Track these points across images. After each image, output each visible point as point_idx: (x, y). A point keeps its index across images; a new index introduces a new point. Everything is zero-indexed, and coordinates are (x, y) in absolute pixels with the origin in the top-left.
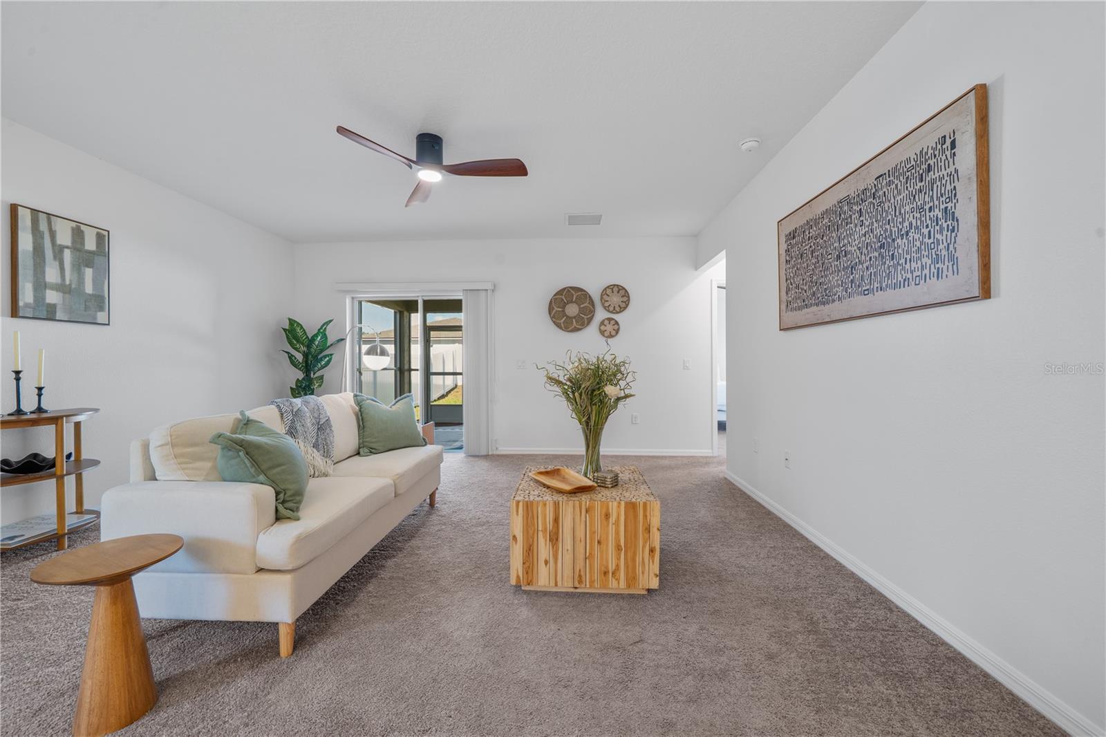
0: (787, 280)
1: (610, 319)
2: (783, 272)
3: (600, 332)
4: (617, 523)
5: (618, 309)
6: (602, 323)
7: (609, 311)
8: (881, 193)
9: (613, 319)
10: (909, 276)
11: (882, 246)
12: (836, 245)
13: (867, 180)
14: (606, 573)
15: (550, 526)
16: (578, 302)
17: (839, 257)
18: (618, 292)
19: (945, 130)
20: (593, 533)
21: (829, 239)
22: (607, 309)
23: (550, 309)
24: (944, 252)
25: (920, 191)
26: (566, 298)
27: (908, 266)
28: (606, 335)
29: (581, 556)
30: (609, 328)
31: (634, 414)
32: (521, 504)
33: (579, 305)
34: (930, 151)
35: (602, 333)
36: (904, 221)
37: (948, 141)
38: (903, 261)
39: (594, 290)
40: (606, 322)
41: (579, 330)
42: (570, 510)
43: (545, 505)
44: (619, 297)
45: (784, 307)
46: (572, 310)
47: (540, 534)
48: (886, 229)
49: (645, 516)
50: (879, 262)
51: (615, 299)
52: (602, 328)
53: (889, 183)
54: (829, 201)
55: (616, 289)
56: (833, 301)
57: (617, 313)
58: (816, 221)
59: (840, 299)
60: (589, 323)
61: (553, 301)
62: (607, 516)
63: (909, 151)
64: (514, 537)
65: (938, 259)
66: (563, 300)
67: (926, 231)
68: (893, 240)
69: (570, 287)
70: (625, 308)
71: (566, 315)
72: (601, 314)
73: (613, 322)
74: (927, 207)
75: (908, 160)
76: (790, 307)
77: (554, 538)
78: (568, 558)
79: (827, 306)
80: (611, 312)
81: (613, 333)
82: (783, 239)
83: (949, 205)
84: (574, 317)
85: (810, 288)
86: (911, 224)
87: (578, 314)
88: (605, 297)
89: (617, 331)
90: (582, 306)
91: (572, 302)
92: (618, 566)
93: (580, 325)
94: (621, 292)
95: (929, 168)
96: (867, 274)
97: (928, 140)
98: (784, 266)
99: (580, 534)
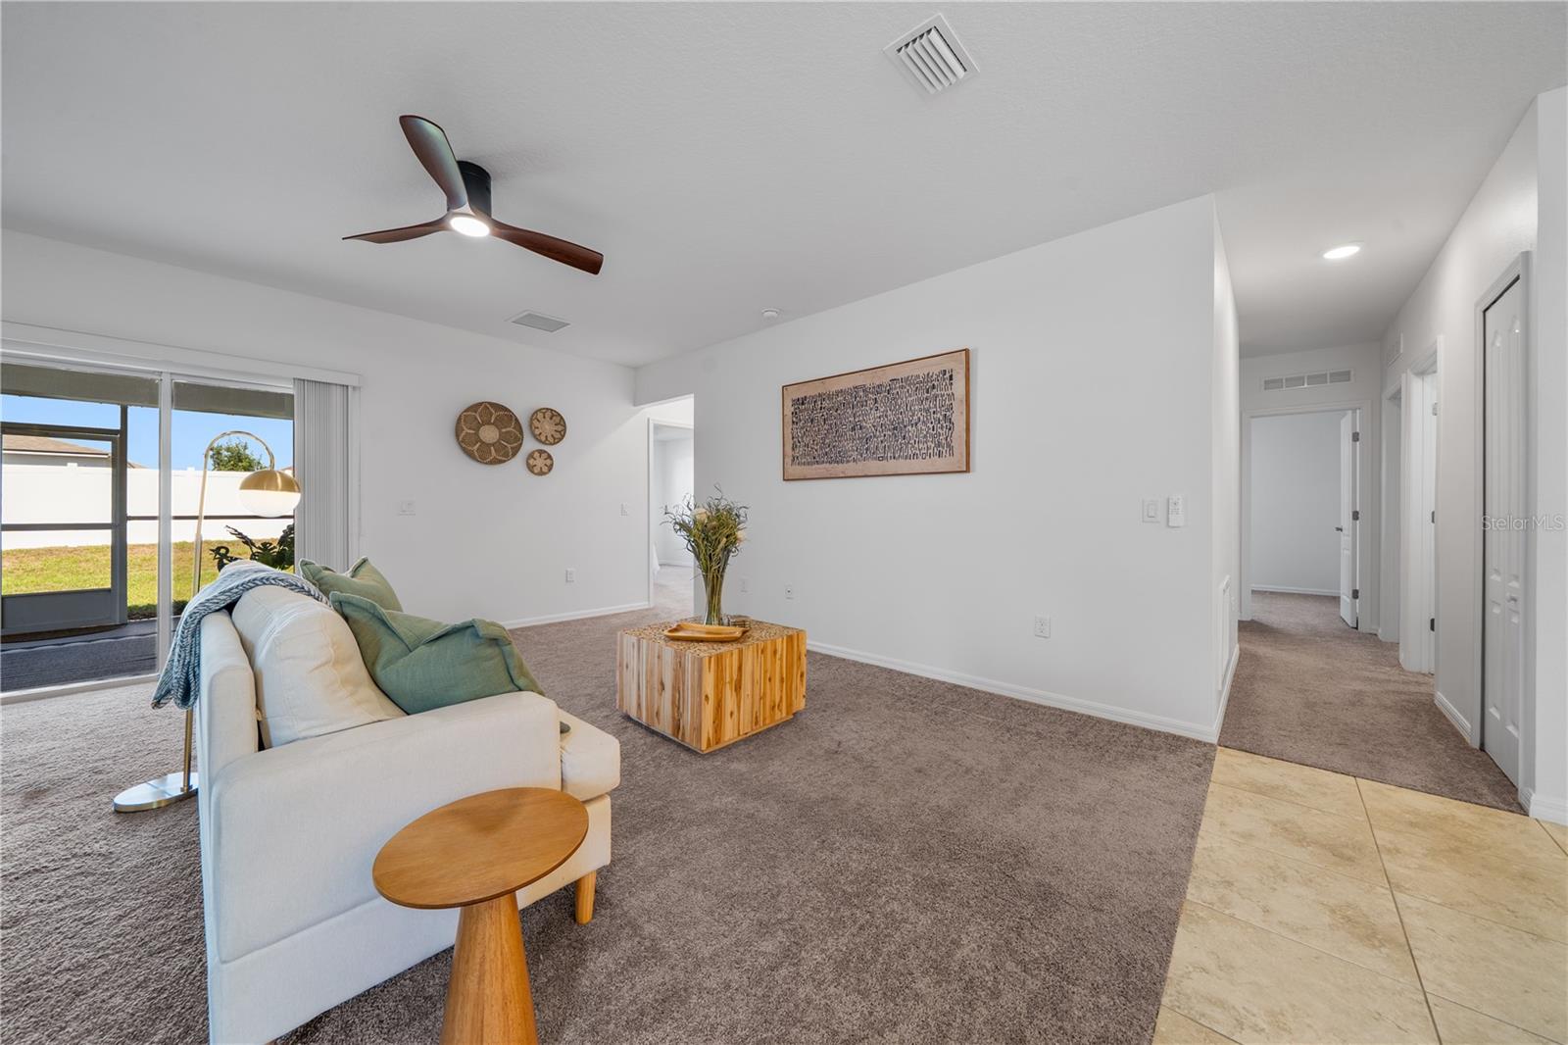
0: (793, 438)
1: (541, 452)
2: (788, 431)
3: (529, 468)
4: (781, 659)
5: (551, 440)
6: (531, 456)
7: (540, 441)
8: (895, 392)
9: (545, 452)
10: (918, 452)
11: (895, 428)
12: (852, 419)
13: (884, 378)
14: (774, 707)
15: (735, 677)
16: (499, 424)
17: (853, 429)
18: (551, 418)
19: (947, 367)
20: (766, 672)
21: (844, 414)
22: (537, 438)
23: (458, 431)
24: (944, 441)
25: (927, 399)
26: (481, 416)
27: (916, 445)
28: (536, 471)
29: (757, 698)
30: (540, 462)
31: (569, 569)
32: (713, 659)
33: (499, 429)
34: (935, 376)
35: (531, 468)
36: (913, 415)
37: (947, 375)
38: (913, 441)
39: (521, 410)
40: (537, 455)
41: (501, 462)
42: (750, 653)
43: (732, 654)
44: (553, 424)
45: (789, 460)
46: (489, 434)
47: (728, 685)
48: (899, 418)
49: (798, 646)
50: (892, 439)
51: (547, 427)
52: (531, 461)
53: (902, 387)
54: (846, 384)
55: (549, 414)
56: (848, 461)
57: (551, 444)
58: (830, 397)
59: (854, 460)
60: (514, 455)
61: (463, 417)
62: (775, 652)
63: (919, 370)
64: (707, 697)
65: (939, 445)
66: (476, 418)
67: (931, 426)
68: (905, 427)
69: (489, 403)
70: (560, 439)
71: (481, 441)
72: (529, 445)
73: (544, 456)
74: (932, 411)
75: (918, 376)
76: (797, 461)
77: (738, 688)
78: (748, 701)
79: (840, 465)
80: (544, 443)
81: (545, 469)
82: (789, 403)
83: (948, 413)
84: (493, 445)
85: (821, 448)
86: (919, 418)
87: (498, 441)
88: (535, 422)
89: (550, 468)
90: (504, 430)
91: (489, 423)
92: (781, 698)
93: (502, 456)
94: (554, 418)
95: (934, 387)
96: (881, 446)
97: (935, 369)
98: (789, 426)
99: (757, 677)
